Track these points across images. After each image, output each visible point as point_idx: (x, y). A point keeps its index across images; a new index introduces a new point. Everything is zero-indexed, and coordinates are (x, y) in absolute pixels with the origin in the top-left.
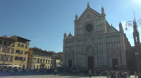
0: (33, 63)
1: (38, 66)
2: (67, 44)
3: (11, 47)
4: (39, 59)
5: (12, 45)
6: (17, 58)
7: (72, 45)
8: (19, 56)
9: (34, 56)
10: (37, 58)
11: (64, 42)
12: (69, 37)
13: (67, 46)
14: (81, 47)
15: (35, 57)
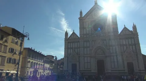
0: (27, 67)
1: (31, 72)
2: (69, 44)
3: (4, 42)
4: (33, 62)
5: (4, 39)
6: (10, 61)
7: (76, 46)
8: (13, 58)
9: (28, 58)
10: (31, 61)
11: (65, 43)
12: (72, 36)
13: (69, 47)
14: (88, 49)
15: (29, 60)
